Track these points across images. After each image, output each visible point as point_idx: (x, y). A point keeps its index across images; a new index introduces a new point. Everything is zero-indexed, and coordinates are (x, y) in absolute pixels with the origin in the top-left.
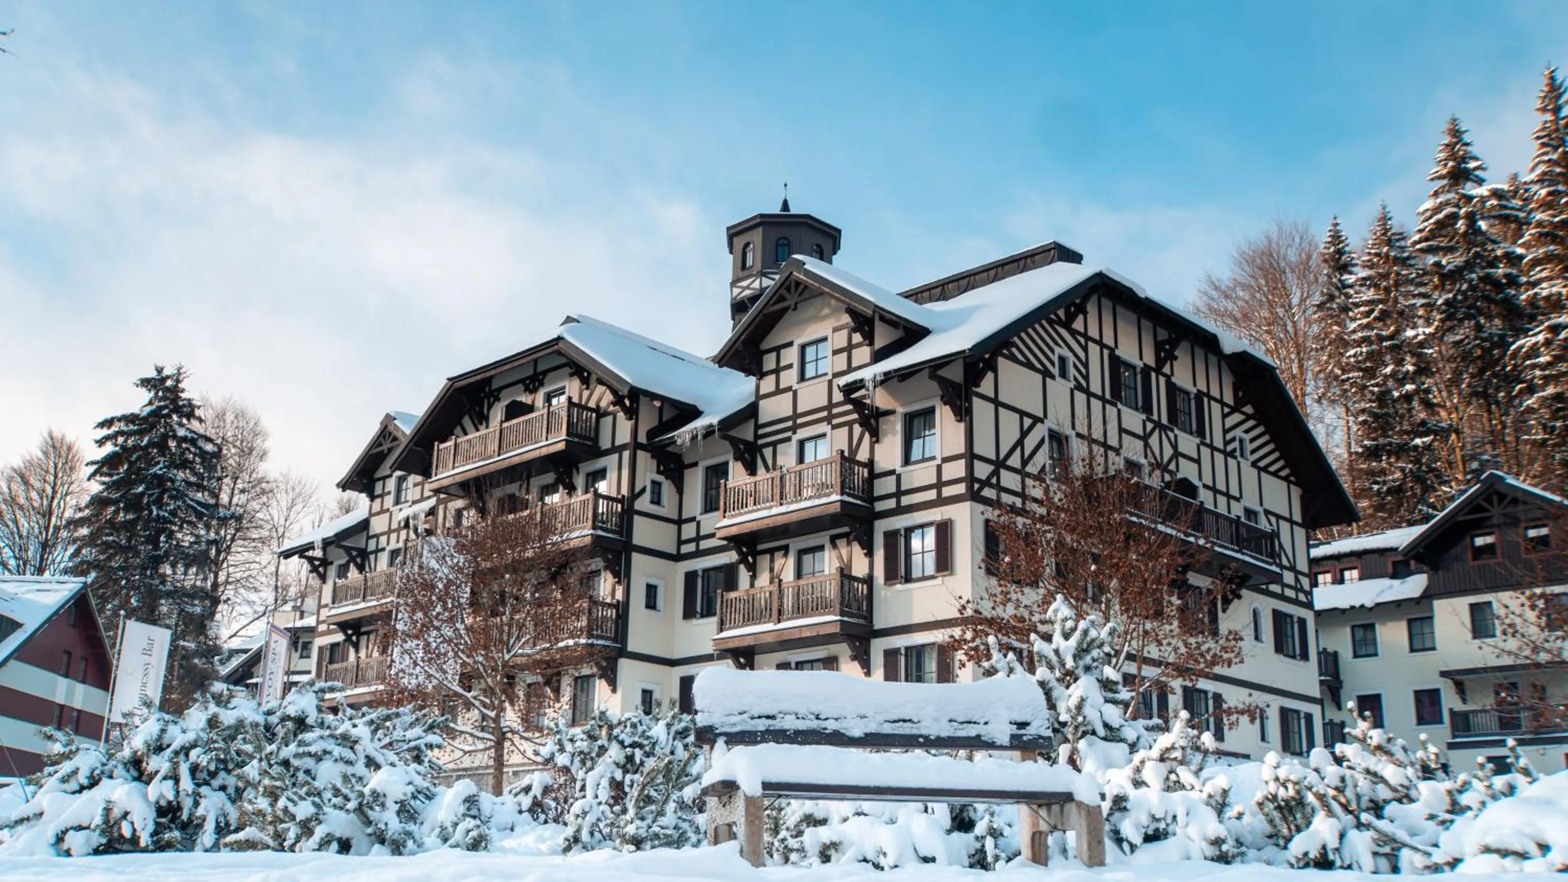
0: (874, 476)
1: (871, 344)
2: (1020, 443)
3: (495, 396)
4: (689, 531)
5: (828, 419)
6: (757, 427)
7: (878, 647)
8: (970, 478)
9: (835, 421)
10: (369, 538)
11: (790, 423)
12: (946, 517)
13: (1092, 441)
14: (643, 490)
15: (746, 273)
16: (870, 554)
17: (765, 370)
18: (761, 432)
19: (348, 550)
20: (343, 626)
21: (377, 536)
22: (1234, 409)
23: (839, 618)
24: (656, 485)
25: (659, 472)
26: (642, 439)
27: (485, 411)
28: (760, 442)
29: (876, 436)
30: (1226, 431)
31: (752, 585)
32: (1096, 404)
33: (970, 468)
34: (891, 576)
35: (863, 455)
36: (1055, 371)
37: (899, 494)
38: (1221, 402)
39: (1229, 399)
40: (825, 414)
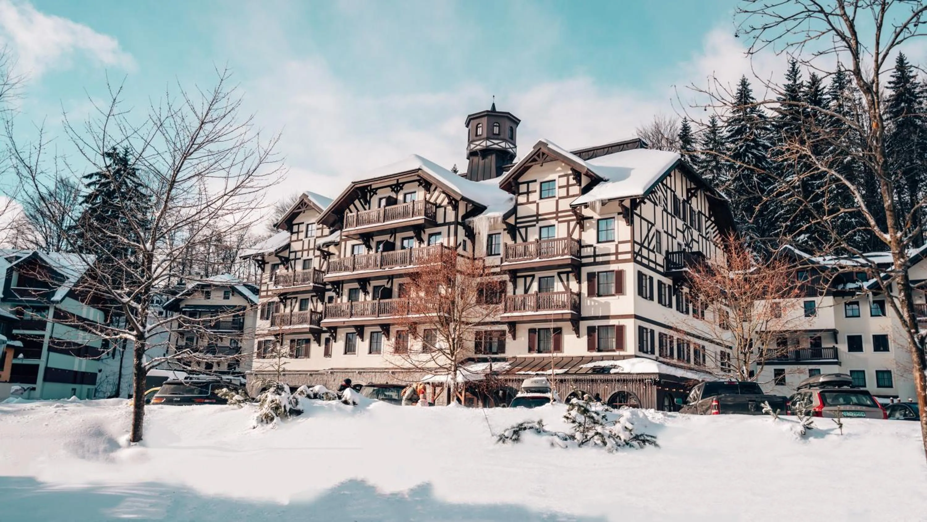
0: (581, 247)
1: (580, 185)
2: (647, 236)
3: (374, 191)
4: (478, 263)
5: (557, 218)
6: (516, 218)
7: (584, 325)
8: (633, 252)
9: (560, 219)
10: (290, 252)
11: (535, 218)
12: (620, 269)
13: (668, 234)
14: (460, 244)
15: (478, 138)
16: (580, 282)
17: (521, 192)
18: (518, 221)
19: (280, 258)
20: (280, 295)
21: (296, 252)
22: (709, 219)
23: (569, 311)
24: (464, 241)
25: (466, 236)
26: (460, 220)
27: (368, 198)
28: (518, 225)
29: (582, 228)
30: (706, 229)
31: (514, 293)
32: (669, 217)
33: (633, 247)
34: (591, 293)
35: (576, 236)
36: (658, 202)
37: (595, 256)
38: (705, 215)
39: (707, 215)
40: (554, 215)
